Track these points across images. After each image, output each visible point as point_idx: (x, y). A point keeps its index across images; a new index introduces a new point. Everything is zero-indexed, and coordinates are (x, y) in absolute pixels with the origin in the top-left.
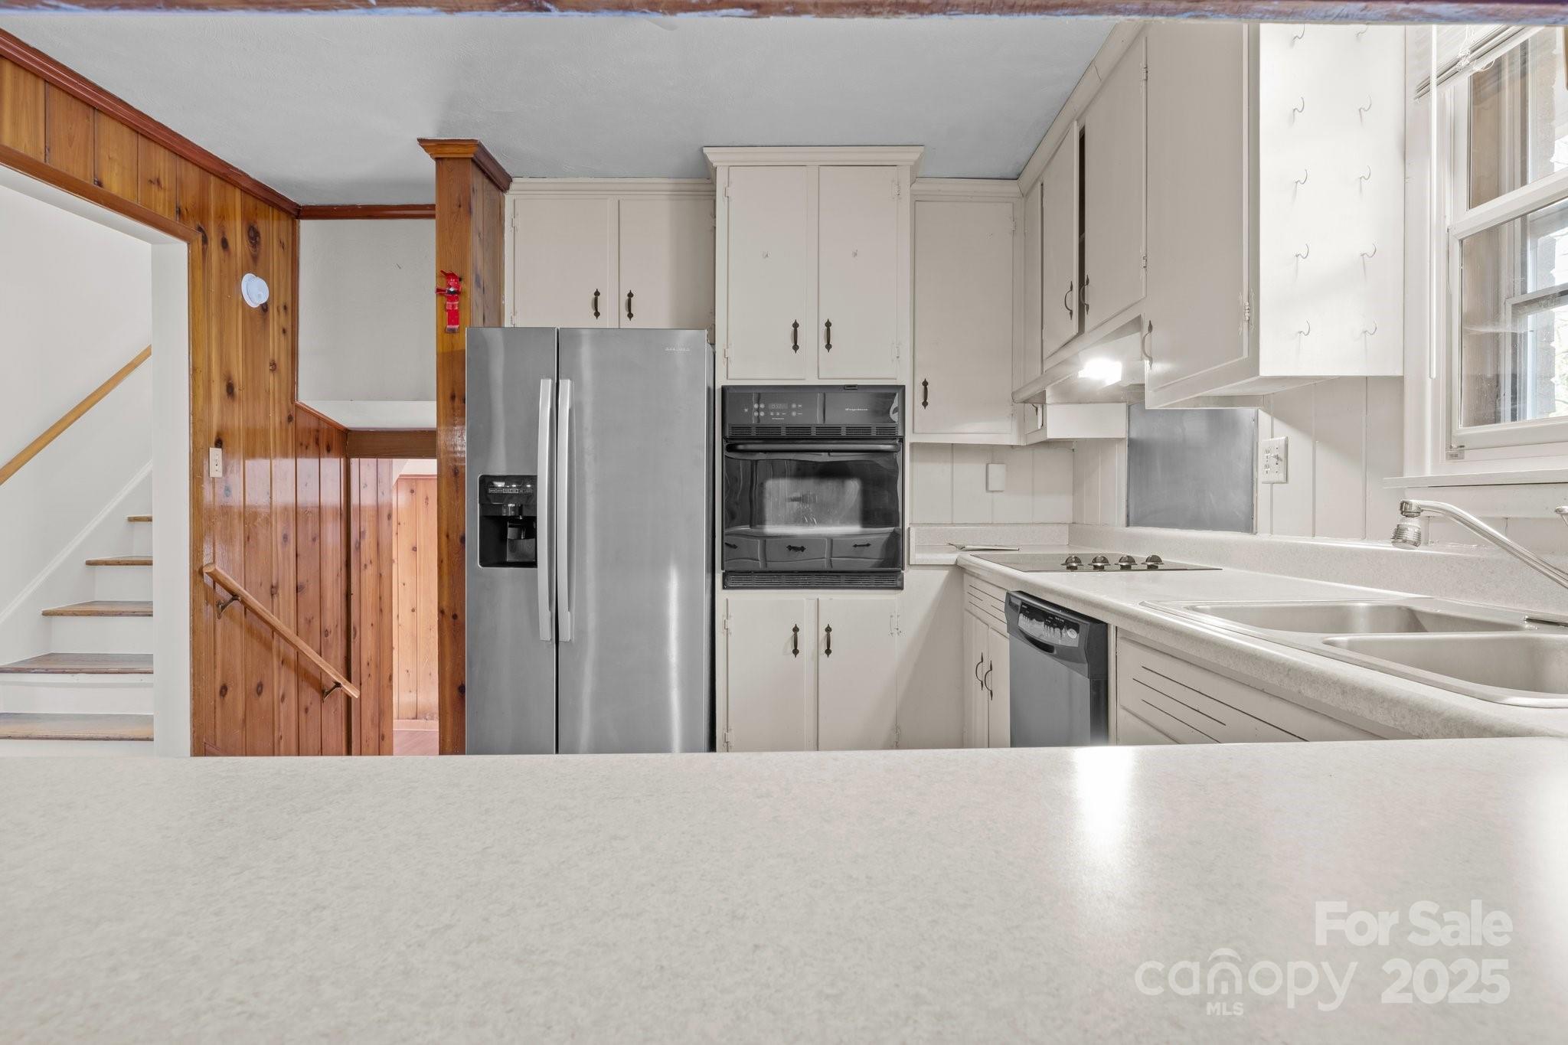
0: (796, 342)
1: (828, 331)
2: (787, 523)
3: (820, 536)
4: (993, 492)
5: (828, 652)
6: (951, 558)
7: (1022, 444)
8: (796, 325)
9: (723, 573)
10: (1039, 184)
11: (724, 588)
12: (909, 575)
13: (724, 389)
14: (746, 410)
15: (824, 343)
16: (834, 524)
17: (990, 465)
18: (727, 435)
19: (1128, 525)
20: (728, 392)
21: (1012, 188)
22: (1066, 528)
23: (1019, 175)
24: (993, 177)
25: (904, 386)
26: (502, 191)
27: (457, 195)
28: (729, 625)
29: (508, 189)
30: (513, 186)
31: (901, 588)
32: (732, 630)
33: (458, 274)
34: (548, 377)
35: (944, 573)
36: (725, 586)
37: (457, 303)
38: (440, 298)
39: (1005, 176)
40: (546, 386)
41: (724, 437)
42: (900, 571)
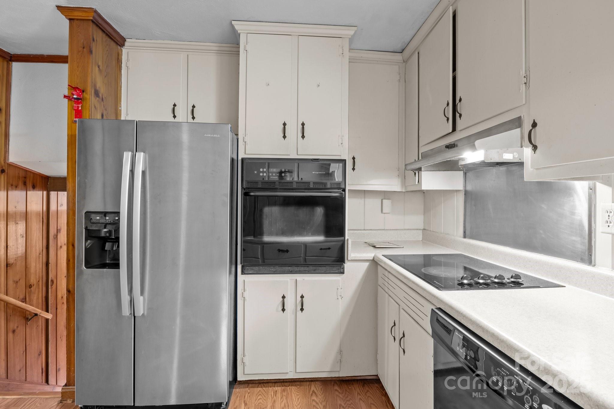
0: (284, 134)
1: (303, 128)
2: (277, 235)
3: (298, 243)
4: (384, 213)
5: (302, 309)
6: (370, 254)
7: (403, 191)
8: (285, 124)
9: (242, 266)
10: (417, 53)
11: (242, 274)
12: (347, 265)
13: (243, 160)
14: (256, 172)
15: (300, 135)
16: (307, 235)
17: (384, 201)
18: (245, 186)
19: (465, 237)
20: (245, 162)
21: (398, 57)
22: (420, 232)
23: (403, 50)
24: (390, 51)
25: (345, 160)
26: (120, 46)
27: (82, 41)
28: (245, 295)
29: (124, 45)
30: (126, 44)
31: (343, 273)
32: (247, 298)
33: (82, 88)
34: (129, 151)
35: (367, 264)
36: (243, 273)
37: (81, 105)
38: (70, 102)
39: (395, 51)
40: (127, 156)
41: (242, 188)
42: (343, 264)
